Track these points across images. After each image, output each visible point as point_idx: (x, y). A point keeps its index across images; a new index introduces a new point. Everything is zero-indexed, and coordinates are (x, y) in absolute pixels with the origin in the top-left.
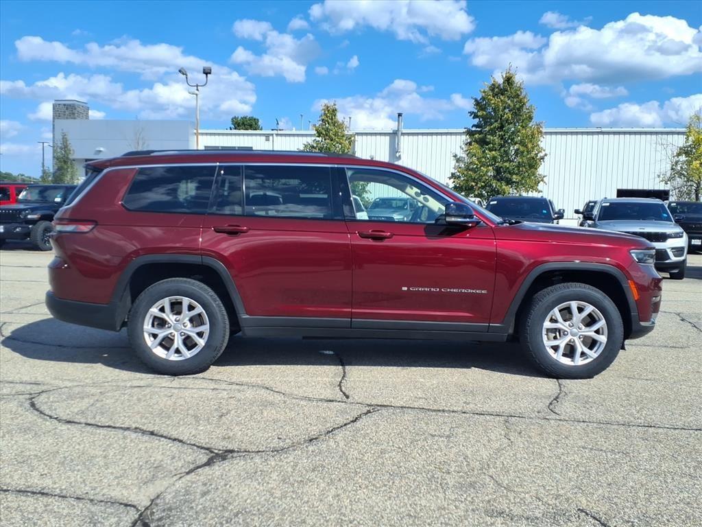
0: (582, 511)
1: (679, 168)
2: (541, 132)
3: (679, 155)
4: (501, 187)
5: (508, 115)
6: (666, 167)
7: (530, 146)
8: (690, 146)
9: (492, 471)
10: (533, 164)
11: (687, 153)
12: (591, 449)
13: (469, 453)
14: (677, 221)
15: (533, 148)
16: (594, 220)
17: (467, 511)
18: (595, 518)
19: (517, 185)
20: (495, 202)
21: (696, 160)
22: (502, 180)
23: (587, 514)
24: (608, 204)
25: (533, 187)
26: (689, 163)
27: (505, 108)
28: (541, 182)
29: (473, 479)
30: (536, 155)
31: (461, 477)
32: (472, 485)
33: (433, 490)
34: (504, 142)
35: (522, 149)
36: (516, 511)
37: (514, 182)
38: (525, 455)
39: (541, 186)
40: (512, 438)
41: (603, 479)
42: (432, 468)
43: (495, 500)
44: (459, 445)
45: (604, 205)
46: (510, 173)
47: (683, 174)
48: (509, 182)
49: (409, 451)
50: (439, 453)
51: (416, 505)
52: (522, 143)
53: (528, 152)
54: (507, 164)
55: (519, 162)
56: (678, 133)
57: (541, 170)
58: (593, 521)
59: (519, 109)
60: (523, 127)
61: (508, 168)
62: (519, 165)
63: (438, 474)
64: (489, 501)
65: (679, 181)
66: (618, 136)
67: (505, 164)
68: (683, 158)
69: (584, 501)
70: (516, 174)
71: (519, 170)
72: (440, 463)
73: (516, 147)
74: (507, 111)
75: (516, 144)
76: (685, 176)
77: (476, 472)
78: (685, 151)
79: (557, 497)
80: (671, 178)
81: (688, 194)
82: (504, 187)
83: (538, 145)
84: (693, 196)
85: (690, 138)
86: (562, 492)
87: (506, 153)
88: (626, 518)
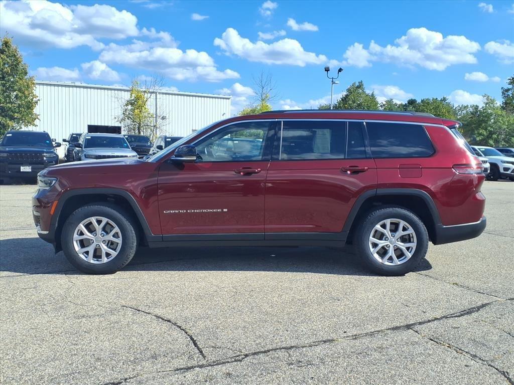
0: (124, 306)
1: (127, 113)
2: (34, 84)
3: (127, 105)
4: (6, 122)
5: (7, 69)
6: (119, 112)
7: (26, 93)
8: (133, 100)
9: (69, 299)
10: (30, 106)
11: (132, 104)
12: (118, 279)
13: (52, 293)
14: (133, 149)
15: (29, 94)
16: (82, 148)
17: (64, 319)
18: (131, 308)
19: (18, 121)
20: (11, 135)
21: (137, 109)
22: (6, 116)
23: (127, 307)
24: (90, 137)
25: (31, 122)
26: (133, 110)
27: (4, 64)
28: (37, 119)
29: (60, 305)
30: (32, 100)
31: (53, 305)
32: (61, 307)
33: (40, 315)
34: (6, 89)
35: (20, 95)
36: (90, 313)
37: (16, 118)
38: (84, 288)
39: (37, 122)
40: (74, 282)
41: (129, 291)
42: (33, 304)
43: (77, 311)
44: (44, 291)
45: (87, 138)
46: (12, 111)
47: (130, 117)
48: (12, 118)
49: (13, 299)
50: (34, 297)
51: (33, 323)
52: (20, 90)
53: (26, 97)
54: (10, 105)
55: (19, 104)
56: (125, 90)
57: (36, 110)
58: (131, 309)
59: (16, 66)
60: (20, 79)
61: (11, 108)
62: (19, 106)
63: (39, 307)
64: (74, 313)
65: (129, 122)
66: (86, 89)
67: (8, 105)
68: (130, 107)
69: (123, 302)
70: (17, 113)
71: (19, 109)
72: (37, 301)
73: (15, 93)
74: (6, 66)
75: (15, 91)
76: (131, 119)
77: (60, 302)
78: (130, 103)
79: (109, 303)
80: (123, 120)
81: (134, 130)
82: (8, 122)
83: (32, 93)
84: (137, 132)
85: (133, 95)
86: (111, 301)
87: (9, 97)
88: (145, 304)
